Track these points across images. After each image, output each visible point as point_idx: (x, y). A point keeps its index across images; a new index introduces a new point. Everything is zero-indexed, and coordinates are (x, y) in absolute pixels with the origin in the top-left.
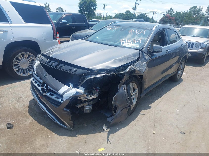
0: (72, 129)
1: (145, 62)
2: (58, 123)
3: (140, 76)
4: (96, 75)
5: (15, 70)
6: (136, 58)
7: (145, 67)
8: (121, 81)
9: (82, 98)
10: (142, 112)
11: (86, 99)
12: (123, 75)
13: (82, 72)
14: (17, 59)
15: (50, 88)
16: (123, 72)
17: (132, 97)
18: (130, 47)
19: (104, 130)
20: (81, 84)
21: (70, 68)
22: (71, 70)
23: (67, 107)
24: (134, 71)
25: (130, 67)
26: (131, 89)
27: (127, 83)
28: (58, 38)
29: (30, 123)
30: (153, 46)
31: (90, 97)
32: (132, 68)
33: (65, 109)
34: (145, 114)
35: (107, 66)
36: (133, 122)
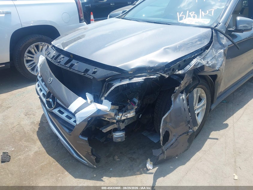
0: (95, 166)
1: (222, 51)
2: (75, 155)
3: (211, 76)
4: (130, 79)
5: (29, 69)
6: (206, 43)
7: (221, 59)
8: (177, 88)
9: (107, 119)
10: (213, 134)
11: (115, 121)
12: (182, 77)
13: (106, 74)
14: (30, 52)
15: (58, 101)
16: (180, 72)
17: (196, 112)
18: (193, 23)
19: (148, 170)
20: (106, 95)
21: (86, 66)
22: (87, 71)
23: (84, 134)
24: (203, 67)
25: (194, 62)
26: (195, 99)
27: (188, 90)
28: (93, 20)
29: (36, 152)
30: (236, 20)
31: (121, 117)
32: (199, 63)
33: (81, 137)
34: (217, 139)
35: (151, 62)
36: (198, 154)
